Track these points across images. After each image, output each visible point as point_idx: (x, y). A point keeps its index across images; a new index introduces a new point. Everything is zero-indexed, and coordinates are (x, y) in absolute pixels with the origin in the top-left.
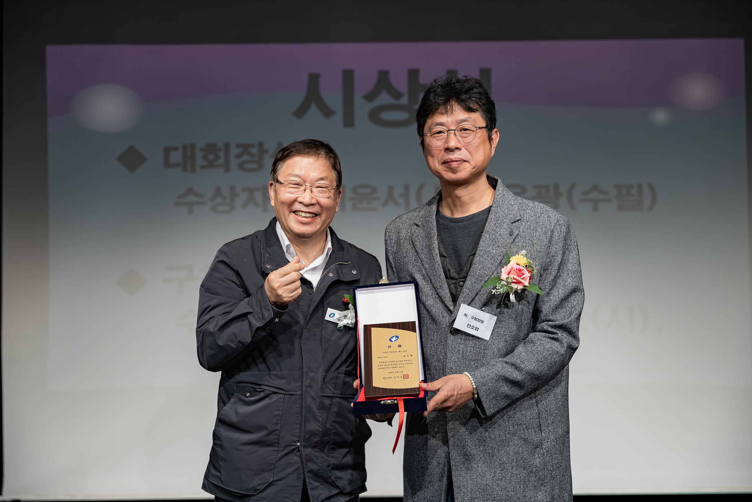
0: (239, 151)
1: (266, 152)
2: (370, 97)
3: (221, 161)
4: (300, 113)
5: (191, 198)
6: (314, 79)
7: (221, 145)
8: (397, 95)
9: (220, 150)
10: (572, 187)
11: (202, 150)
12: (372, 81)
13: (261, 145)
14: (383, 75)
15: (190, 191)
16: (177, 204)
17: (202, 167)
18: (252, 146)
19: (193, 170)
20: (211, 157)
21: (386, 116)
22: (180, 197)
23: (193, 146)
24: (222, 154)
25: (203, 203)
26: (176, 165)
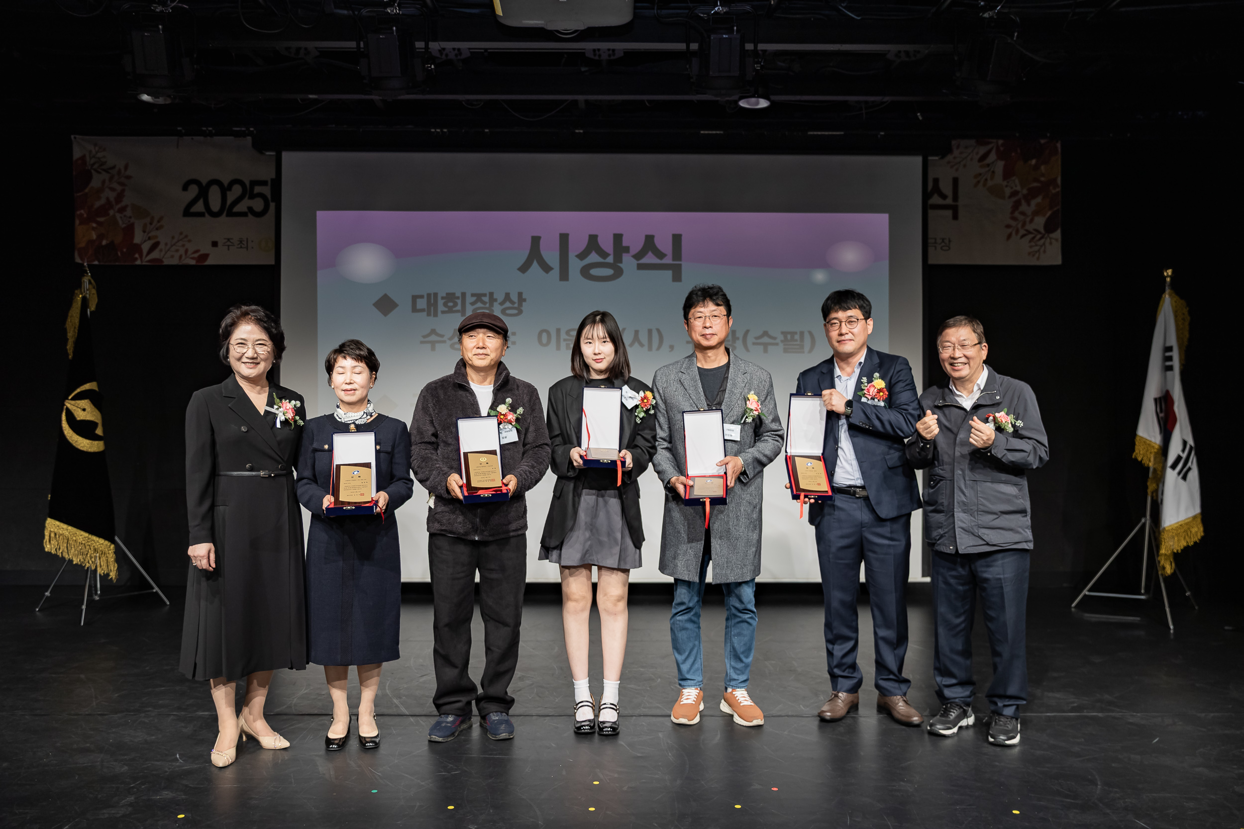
0: (474, 299)
1: (496, 300)
2: (582, 256)
3: (459, 307)
4: (524, 268)
5: (433, 338)
6: (536, 241)
7: (458, 294)
8: (604, 255)
9: (458, 298)
10: (747, 332)
11: (443, 298)
12: (583, 244)
13: (491, 294)
14: (593, 239)
15: (433, 332)
16: (422, 342)
17: (443, 312)
18: (485, 295)
19: (436, 315)
20: (450, 304)
21: (594, 272)
22: (424, 337)
23: (436, 295)
24: (459, 302)
25: (444, 342)
26: (422, 310)
